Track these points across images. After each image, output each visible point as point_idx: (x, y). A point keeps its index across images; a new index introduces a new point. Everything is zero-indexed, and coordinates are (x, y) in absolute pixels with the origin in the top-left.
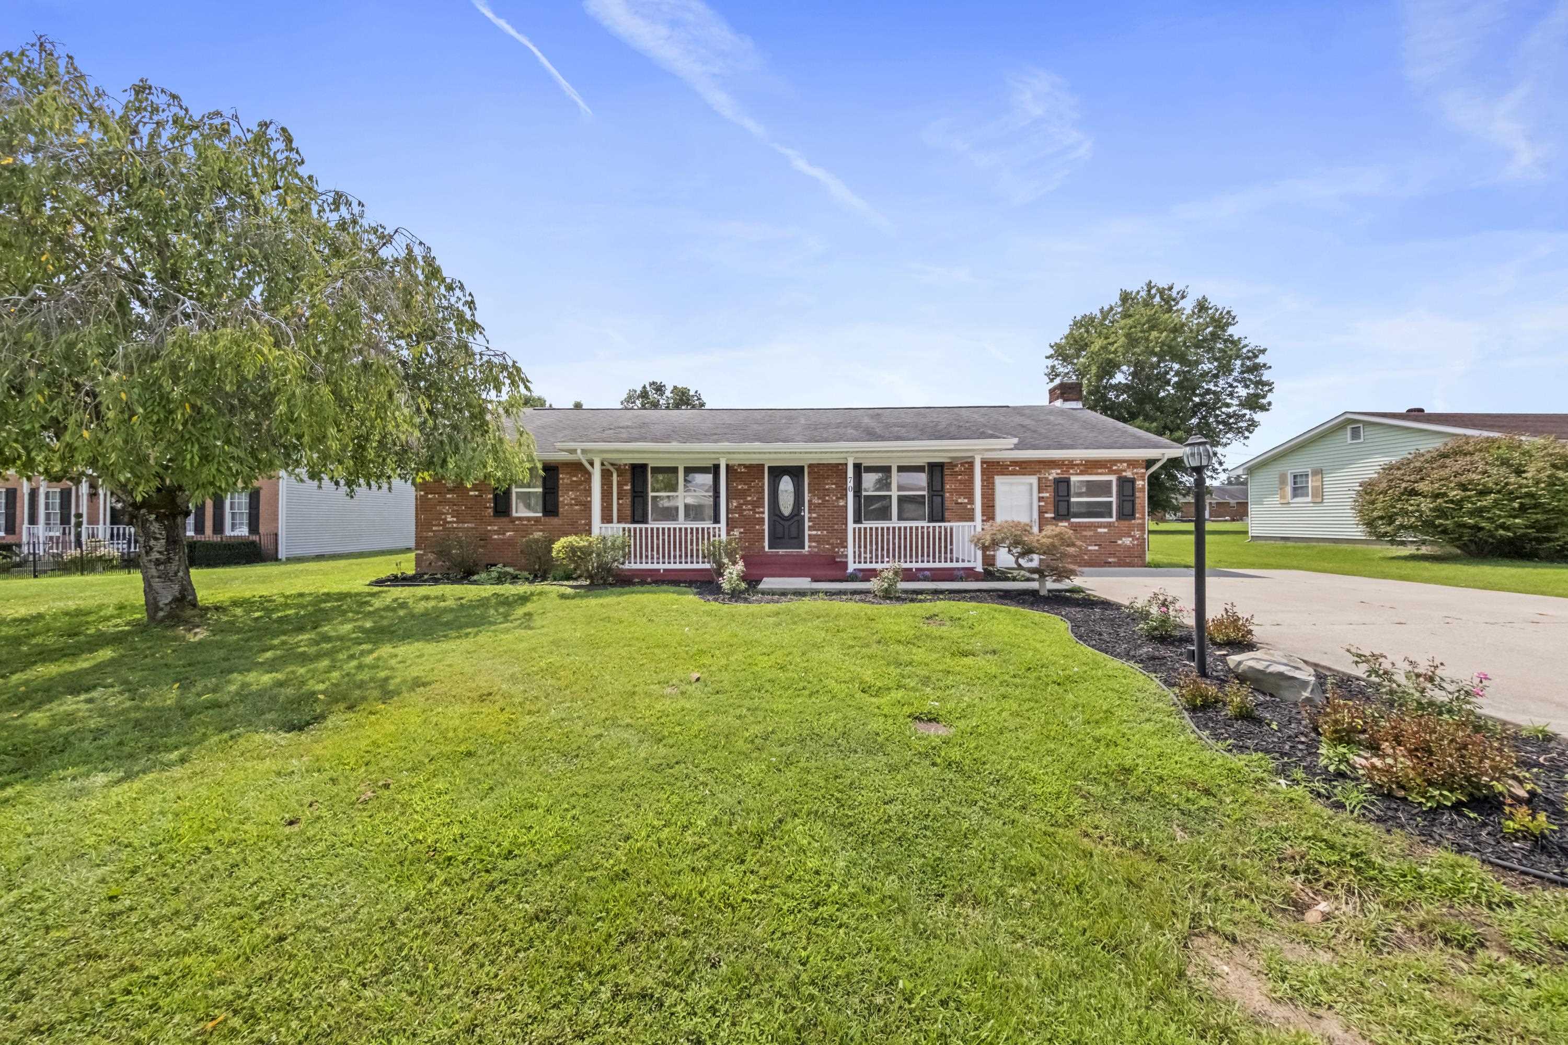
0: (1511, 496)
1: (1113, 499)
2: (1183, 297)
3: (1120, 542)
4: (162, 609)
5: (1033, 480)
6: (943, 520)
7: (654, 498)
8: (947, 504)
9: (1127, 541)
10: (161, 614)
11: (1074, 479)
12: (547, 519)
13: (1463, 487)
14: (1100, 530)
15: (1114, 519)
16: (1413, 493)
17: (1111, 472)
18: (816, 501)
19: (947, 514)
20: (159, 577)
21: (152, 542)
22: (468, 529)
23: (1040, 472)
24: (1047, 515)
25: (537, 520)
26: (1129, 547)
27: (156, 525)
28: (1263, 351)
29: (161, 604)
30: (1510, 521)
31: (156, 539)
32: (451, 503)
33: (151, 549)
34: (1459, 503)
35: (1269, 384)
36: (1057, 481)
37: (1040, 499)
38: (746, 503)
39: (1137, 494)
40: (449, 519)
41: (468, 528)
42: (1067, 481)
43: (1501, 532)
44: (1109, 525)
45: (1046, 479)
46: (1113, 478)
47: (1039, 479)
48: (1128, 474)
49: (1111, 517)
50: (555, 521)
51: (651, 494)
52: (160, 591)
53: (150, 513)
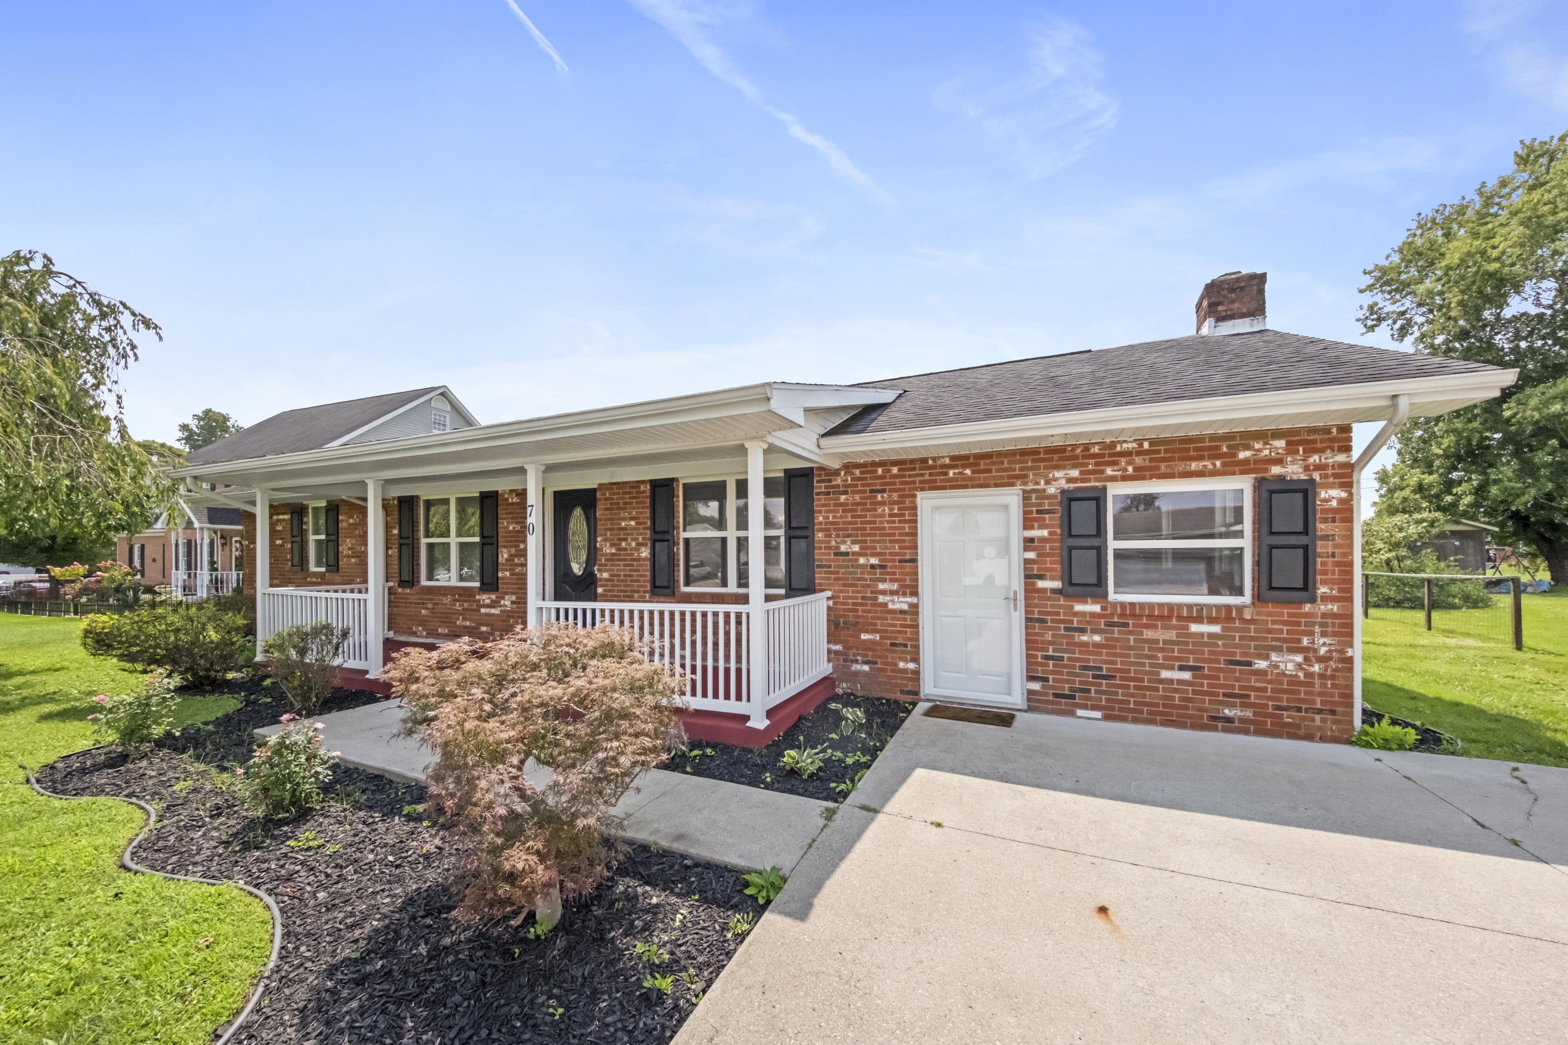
1: (1244, 542)
3: (1262, 664)
5: (1012, 497)
6: (810, 589)
7: (431, 546)
9: (1289, 663)
11: (1112, 490)
12: (330, 575)
14: (1194, 628)
15: (1246, 598)
17: (1233, 467)
19: (819, 577)
23: (1023, 478)
24: (1041, 584)
25: (323, 577)
26: (1293, 680)
36: (1069, 499)
37: (1029, 543)
39: (1322, 528)
42: (1097, 497)
44: (1225, 615)
45: (1041, 494)
46: (1242, 484)
47: (1026, 496)
48: (1293, 470)
49: (1240, 592)
50: (336, 578)
51: (424, 541)
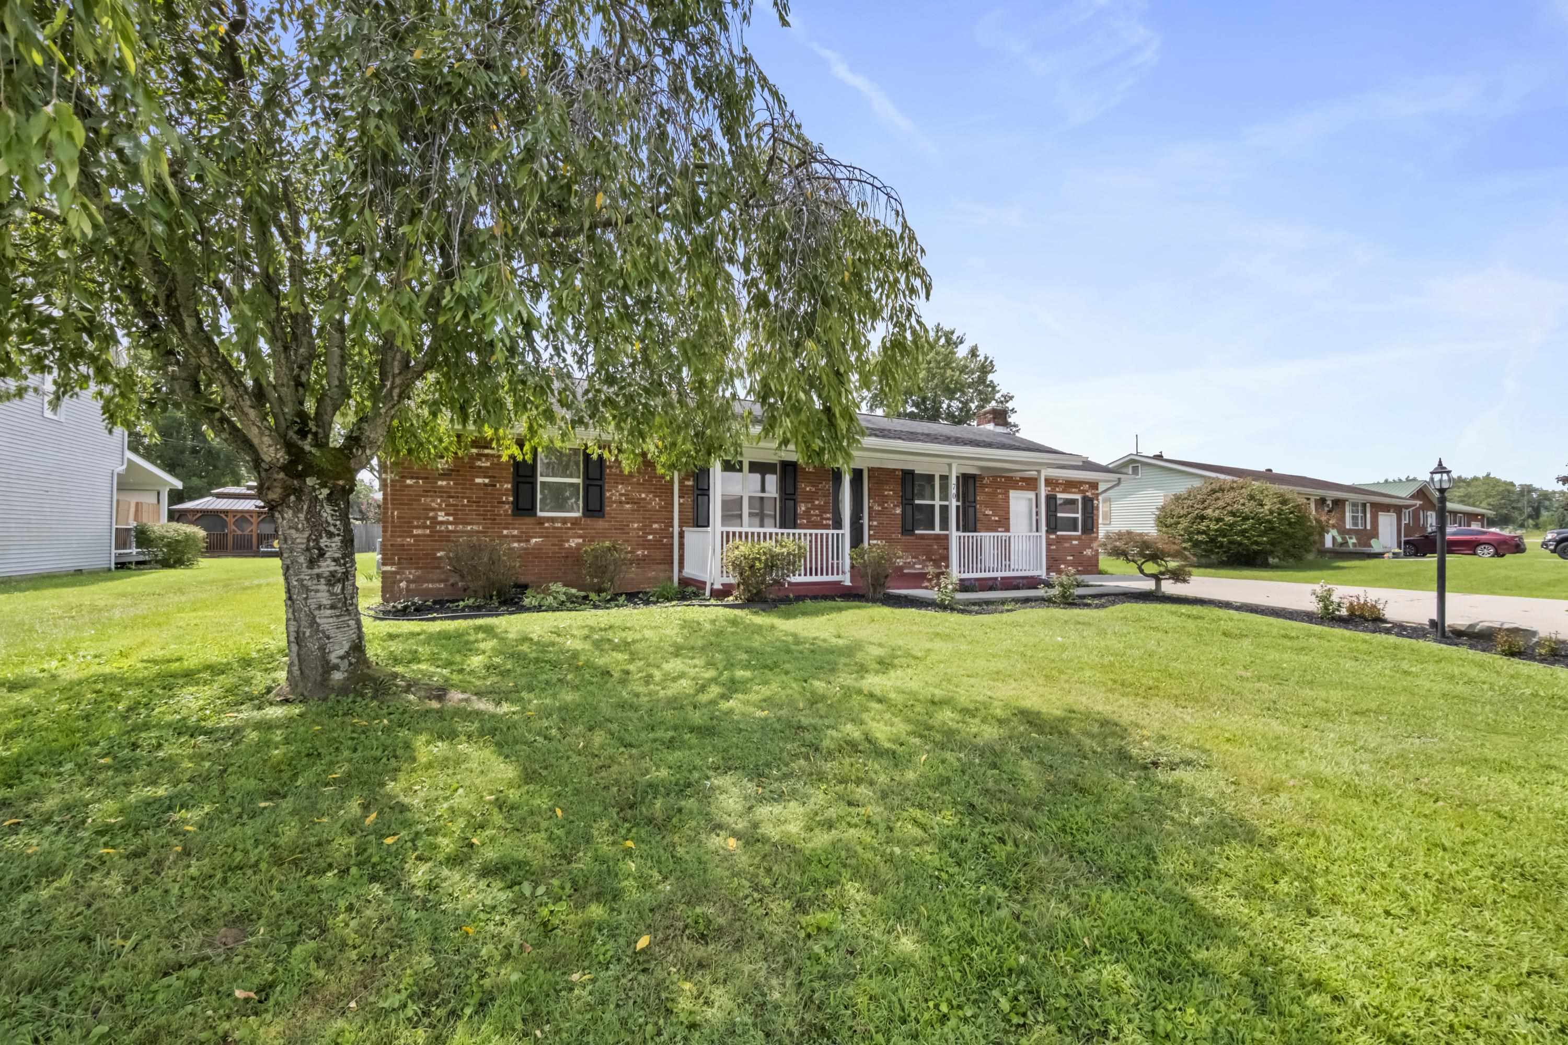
0: (1260, 521)
1: (1079, 515)
2: (961, 342)
3: (1085, 553)
4: (336, 667)
5: (1033, 495)
6: (975, 531)
8: (979, 515)
9: (1089, 552)
10: (337, 676)
11: (1059, 496)
12: (589, 521)
13: (1233, 514)
14: (1073, 542)
15: (1079, 533)
16: (1203, 518)
17: (1080, 491)
18: (877, 508)
19: (978, 526)
20: (333, 607)
21: (324, 541)
22: (471, 533)
23: (1037, 488)
25: (575, 522)
26: (1090, 557)
27: (328, 509)
28: (1011, 398)
29: (333, 658)
30: (1259, 539)
31: (331, 535)
32: (445, 494)
33: (322, 554)
34: (1231, 525)
35: (1015, 426)
36: (1049, 498)
37: (1037, 513)
38: (815, 508)
39: (1094, 512)
40: (441, 517)
41: (472, 531)
42: (1055, 498)
43: (1255, 547)
44: (1078, 538)
46: (1078, 497)
47: (1036, 495)
48: (1089, 494)
50: (601, 524)
52: (332, 633)
53: (323, 485)
